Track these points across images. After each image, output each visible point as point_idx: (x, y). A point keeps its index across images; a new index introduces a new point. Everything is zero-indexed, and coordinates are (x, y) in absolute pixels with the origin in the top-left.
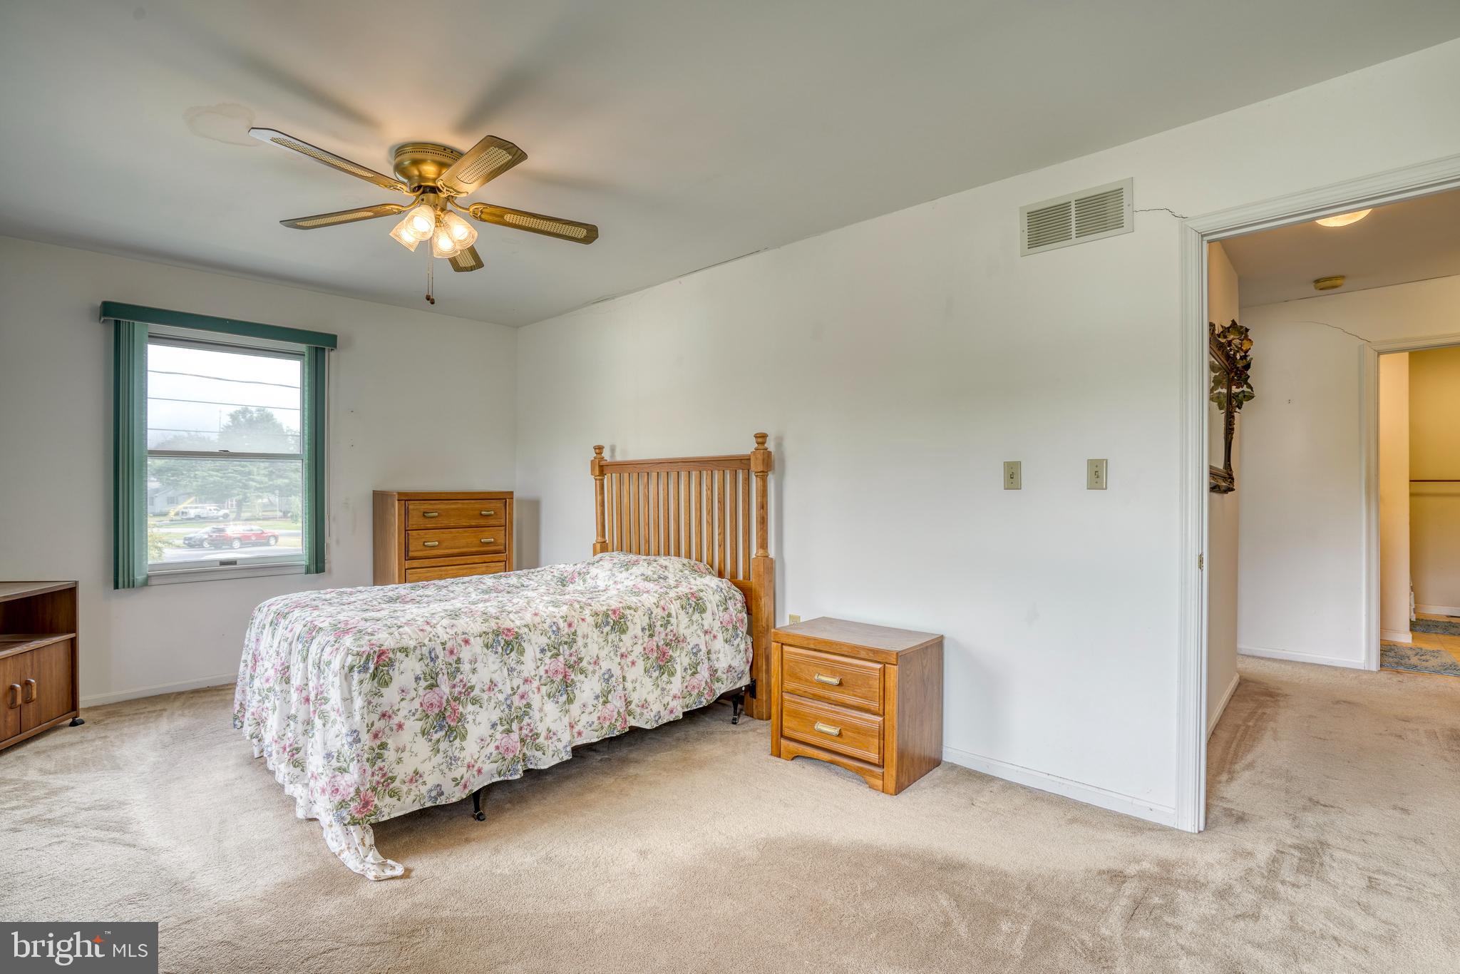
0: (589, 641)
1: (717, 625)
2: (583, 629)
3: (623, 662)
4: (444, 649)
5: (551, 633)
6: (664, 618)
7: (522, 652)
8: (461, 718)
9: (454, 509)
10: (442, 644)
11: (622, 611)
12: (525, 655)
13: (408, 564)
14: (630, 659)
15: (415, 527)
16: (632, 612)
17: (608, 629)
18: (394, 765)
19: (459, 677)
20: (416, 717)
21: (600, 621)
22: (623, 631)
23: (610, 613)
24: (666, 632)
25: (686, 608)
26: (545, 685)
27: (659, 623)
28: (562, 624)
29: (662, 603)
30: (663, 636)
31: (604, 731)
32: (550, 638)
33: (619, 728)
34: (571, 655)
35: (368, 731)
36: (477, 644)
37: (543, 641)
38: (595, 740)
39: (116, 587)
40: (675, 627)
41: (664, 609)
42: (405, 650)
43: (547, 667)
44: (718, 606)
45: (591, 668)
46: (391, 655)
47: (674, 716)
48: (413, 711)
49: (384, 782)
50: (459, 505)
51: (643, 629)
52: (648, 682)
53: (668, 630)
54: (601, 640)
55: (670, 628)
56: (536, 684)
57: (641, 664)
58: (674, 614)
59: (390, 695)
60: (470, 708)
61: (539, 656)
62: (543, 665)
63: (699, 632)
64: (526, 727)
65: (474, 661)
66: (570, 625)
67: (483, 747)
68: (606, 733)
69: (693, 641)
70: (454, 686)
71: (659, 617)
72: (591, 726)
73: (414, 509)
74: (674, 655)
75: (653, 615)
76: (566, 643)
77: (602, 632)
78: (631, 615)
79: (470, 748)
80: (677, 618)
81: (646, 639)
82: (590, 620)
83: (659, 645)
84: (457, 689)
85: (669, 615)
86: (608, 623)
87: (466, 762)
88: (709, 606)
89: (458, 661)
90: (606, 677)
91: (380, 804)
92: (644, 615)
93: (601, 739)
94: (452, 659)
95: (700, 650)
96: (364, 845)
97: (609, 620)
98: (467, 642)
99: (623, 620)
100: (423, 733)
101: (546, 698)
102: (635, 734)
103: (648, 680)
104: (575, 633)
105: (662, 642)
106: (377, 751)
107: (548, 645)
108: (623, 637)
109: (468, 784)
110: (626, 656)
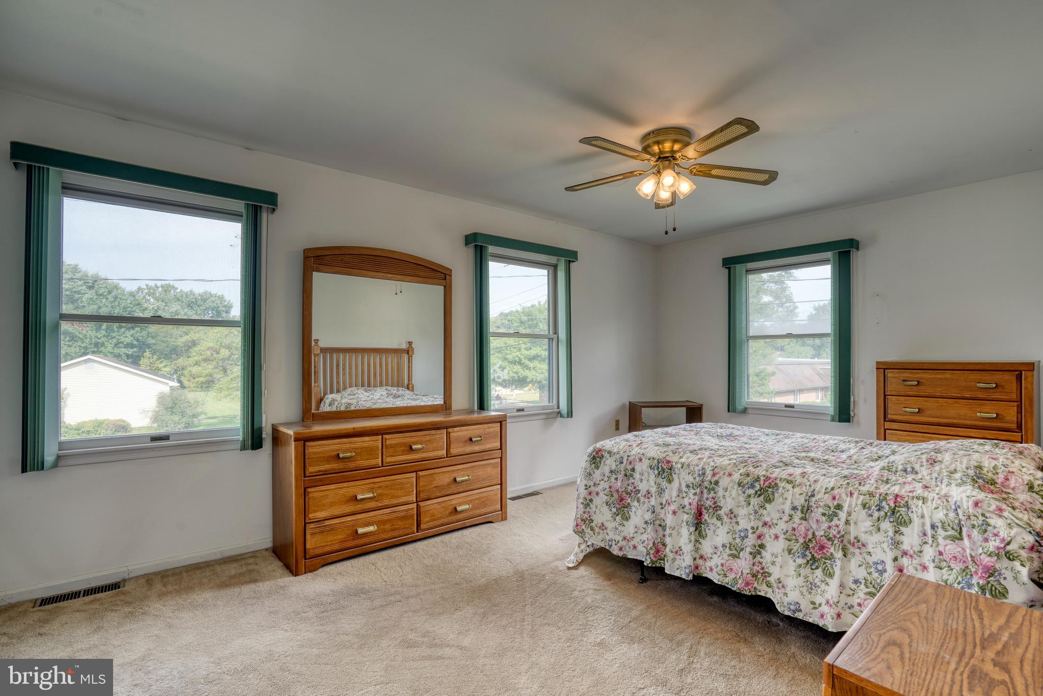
0: (727, 494)
1: (929, 553)
2: (725, 482)
3: (765, 530)
4: (627, 460)
5: (696, 475)
6: (829, 507)
7: (670, 481)
8: (628, 506)
9: (940, 379)
10: (628, 456)
11: (778, 481)
12: (673, 483)
13: (888, 425)
14: (773, 531)
15: (894, 393)
16: (789, 486)
17: (751, 491)
18: (593, 514)
19: (631, 480)
20: (604, 492)
21: (745, 482)
22: (769, 500)
23: (762, 478)
24: (831, 524)
25: (869, 508)
26: (688, 514)
27: (821, 510)
28: (709, 473)
29: (836, 492)
30: (825, 526)
31: (726, 580)
32: (695, 479)
33: (739, 586)
34: (707, 499)
35: (586, 489)
36: (646, 463)
37: (690, 479)
38: (716, 582)
39: (729, 411)
40: (842, 523)
41: (834, 498)
42: (609, 452)
43: (691, 501)
44: (933, 527)
45: (725, 519)
46: (603, 453)
47: (823, 622)
48: (605, 488)
49: (589, 520)
50: (948, 375)
51: (794, 508)
52: (791, 566)
53: (833, 523)
54: (742, 499)
55: (835, 521)
56: (673, 507)
57: (781, 544)
58: (846, 508)
59: (597, 474)
60: (636, 503)
61: (684, 489)
62: (688, 498)
63: (885, 546)
65: (642, 474)
66: (714, 475)
67: (636, 532)
68: (727, 581)
69: (878, 555)
70: (628, 485)
71: (822, 504)
72: (716, 567)
73: (892, 377)
74: (835, 555)
75: (813, 499)
76: (706, 488)
77: (744, 493)
78: (784, 488)
79: (629, 529)
80: (849, 514)
81: (797, 519)
82: (736, 477)
83: (817, 533)
84: (630, 488)
85: (839, 507)
86: (752, 486)
87: (623, 534)
88: (916, 520)
89: (633, 470)
90: (742, 534)
91: (585, 530)
92: (801, 494)
93: (719, 583)
94: (629, 467)
95: (885, 571)
96: (579, 546)
97: (757, 484)
98: (641, 460)
99: (771, 490)
100: (607, 503)
101: (685, 523)
102: (765, 605)
103: (791, 561)
104: (717, 483)
105: (822, 533)
106: (588, 501)
107: (693, 484)
108: (767, 505)
109: (623, 549)
110: (770, 527)
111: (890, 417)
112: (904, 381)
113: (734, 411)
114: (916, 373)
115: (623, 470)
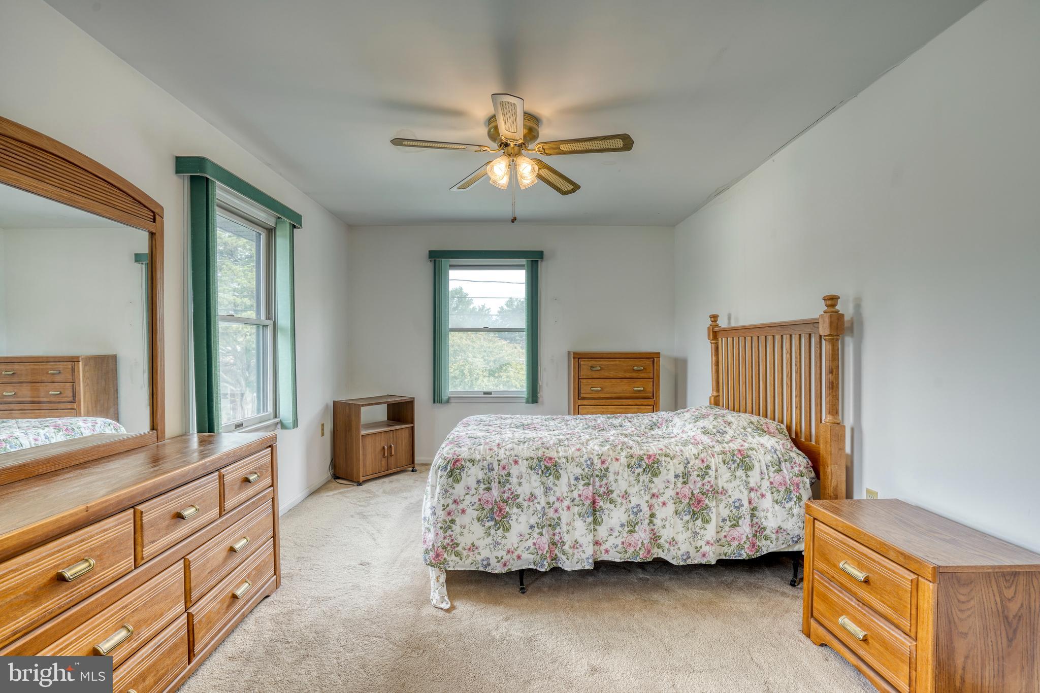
0: (619, 477)
1: (766, 484)
2: (614, 467)
3: (654, 501)
4: (499, 465)
5: (585, 466)
6: (702, 469)
7: (558, 477)
8: (507, 516)
9: (613, 365)
10: (499, 461)
11: (658, 457)
12: (560, 479)
13: (580, 402)
14: (661, 500)
15: (585, 377)
16: (668, 459)
17: (640, 470)
18: (458, 536)
19: (508, 486)
20: (474, 507)
21: (633, 463)
22: (655, 475)
23: (645, 457)
24: (704, 482)
25: (728, 463)
26: (578, 506)
27: (696, 473)
28: (596, 460)
29: (702, 455)
30: (699, 485)
31: (627, 555)
32: (584, 470)
33: (641, 556)
34: (601, 486)
35: (444, 509)
36: (523, 466)
37: (578, 471)
38: (618, 560)
39: (434, 402)
40: (712, 479)
41: (703, 461)
42: (472, 461)
43: (580, 492)
44: (767, 466)
45: (619, 500)
46: (463, 463)
47: (706, 560)
48: (473, 503)
49: (452, 545)
50: (617, 362)
51: (677, 476)
52: (679, 524)
53: (706, 481)
54: (632, 479)
55: (707, 479)
56: (567, 503)
57: (671, 507)
58: (713, 467)
59: (459, 489)
60: (515, 510)
61: (573, 482)
62: (577, 490)
63: (741, 488)
64: (558, 535)
65: (520, 477)
66: (603, 462)
67: (521, 541)
68: (628, 557)
69: (736, 495)
70: (504, 492)
71: (696, 468)
72: (615, 548)
73: (583, 365)
74: (710, 504)
75: (690, 465)
76: (597, 476)
77: (634, 473)
78: (665, 462)
79: (512, 539)
80: (716, 471)
81: (679, 485)
82: (623, 460)
83: (695, 492)
84: (506, 495)
85: (708, 467)
86: (640, 466)
87: (506, 548)
88: (757, 464)
89: (509, 474)
90: (635, 510)
91: (448, 559)
92: (679, 464)
93: (622, 560)
94: (504, 473)
95: (742, 506)
96: (438, 581)
97: (642, 463)
98: (516, 462)
99: (656, 465)
100: (478, 520)
101: (577, 516)
102: (660, 565)
103: (678, 520)
104: (607, 469)
105: (698, 491)
106: (448, 523)
107: (582, 475)
108: (655, 479)
109: (507, 564)
110: (657, 497)
111: (582, 395)
112: (591, 367)
113: (440, 402)
114: (599, 361)
115: (496, 477)
